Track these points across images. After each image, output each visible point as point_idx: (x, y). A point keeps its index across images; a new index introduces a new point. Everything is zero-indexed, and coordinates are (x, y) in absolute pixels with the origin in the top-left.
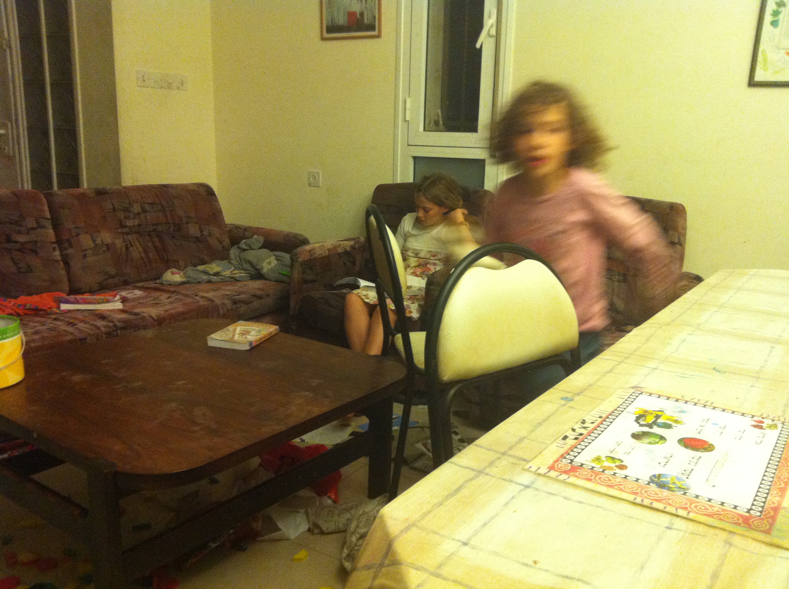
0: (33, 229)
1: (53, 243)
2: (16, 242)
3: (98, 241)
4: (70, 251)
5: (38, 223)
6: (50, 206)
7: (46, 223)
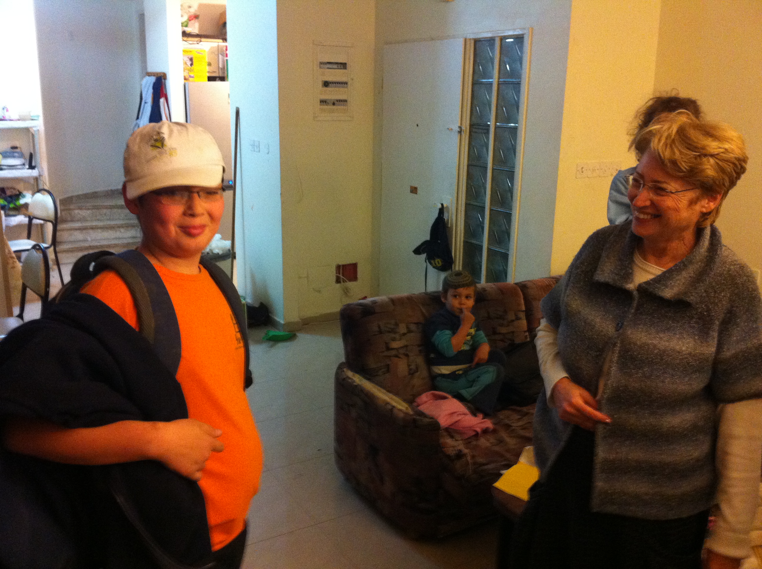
1: (525, 332)
2: (500, 333)
5: (516, 315)
6: (525, 299)
7: (522, 315)
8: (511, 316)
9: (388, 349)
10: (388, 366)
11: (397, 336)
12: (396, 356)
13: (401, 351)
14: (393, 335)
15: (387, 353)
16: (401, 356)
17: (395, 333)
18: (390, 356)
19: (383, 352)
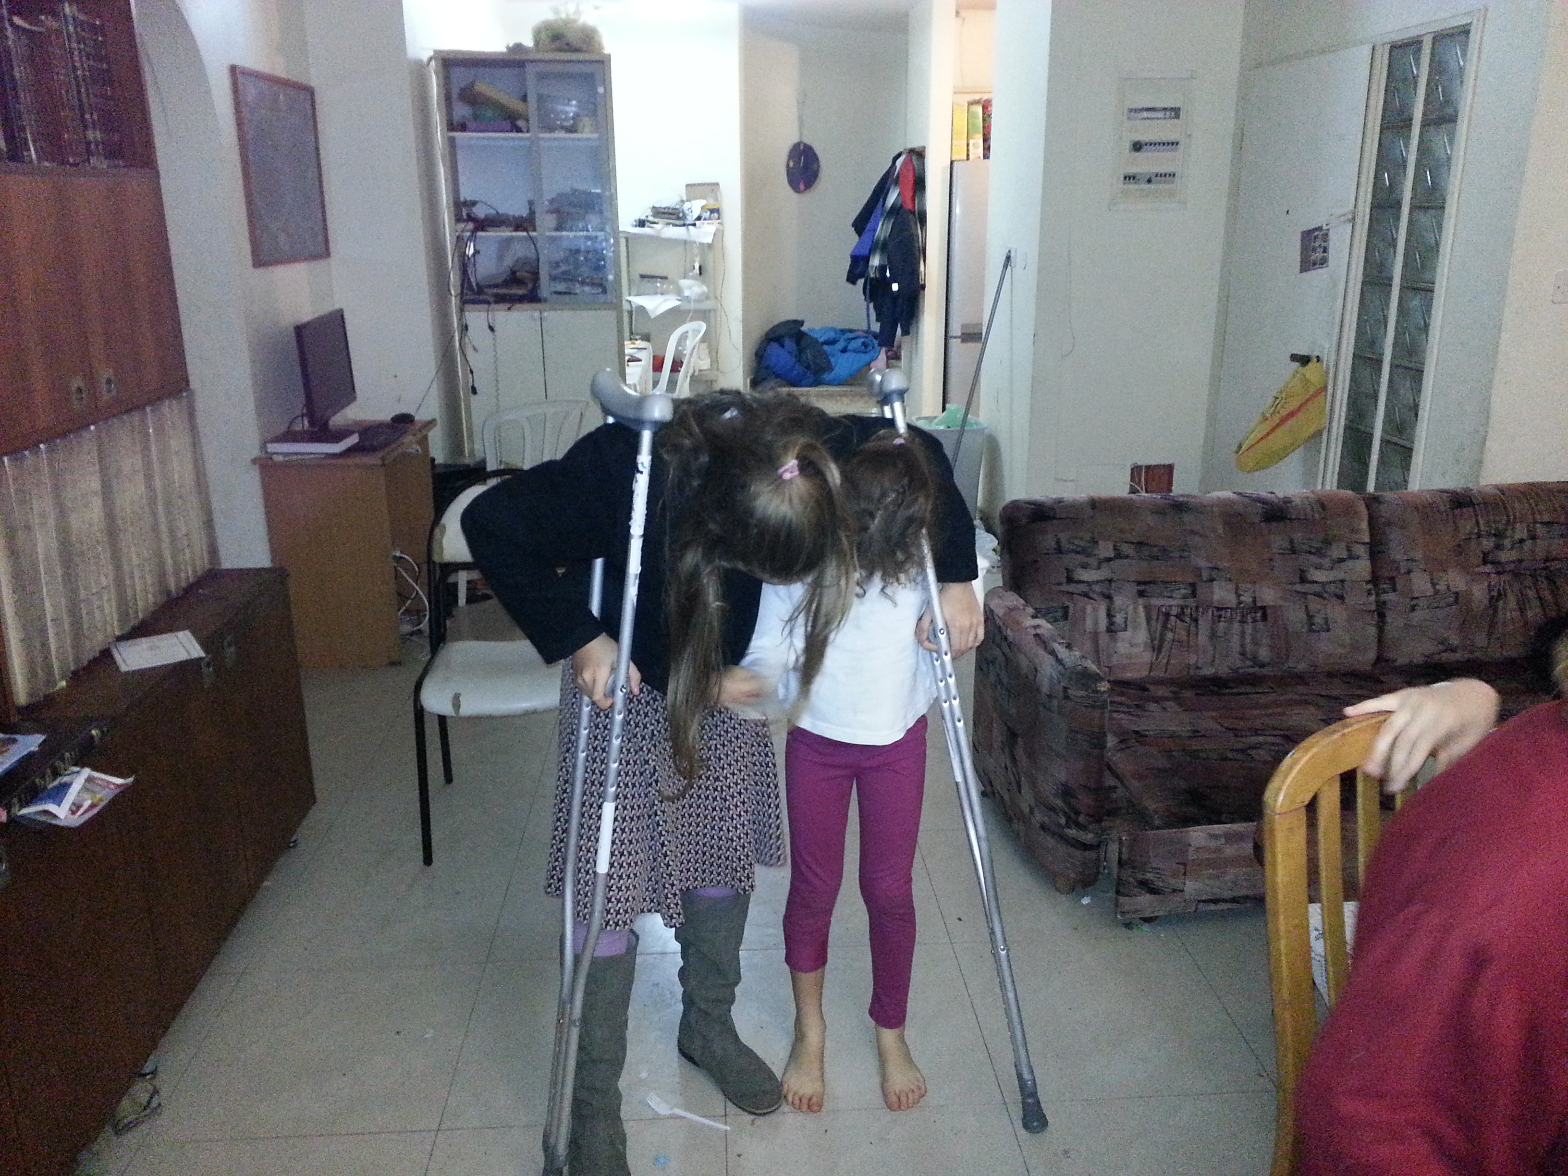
0: (1342, 560)
2: (1314, 582)
3: (1441, 587)
4: (1391, 597)
5: (1349, 550)
6: (1372, 520)
7: (1361, 551)
8: (1337, 551)
9: (1070, 580)
10: (1066, 609)
11: (1093, 562)
12: (1086, 595)
13: (1097, 588)
14: (1080, 558)
15: (1065, 588)
16: (1095, 596)
17: (1088, 555)
18: (1072, 594)
19: (1059, 584)
